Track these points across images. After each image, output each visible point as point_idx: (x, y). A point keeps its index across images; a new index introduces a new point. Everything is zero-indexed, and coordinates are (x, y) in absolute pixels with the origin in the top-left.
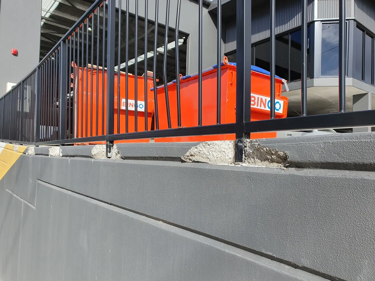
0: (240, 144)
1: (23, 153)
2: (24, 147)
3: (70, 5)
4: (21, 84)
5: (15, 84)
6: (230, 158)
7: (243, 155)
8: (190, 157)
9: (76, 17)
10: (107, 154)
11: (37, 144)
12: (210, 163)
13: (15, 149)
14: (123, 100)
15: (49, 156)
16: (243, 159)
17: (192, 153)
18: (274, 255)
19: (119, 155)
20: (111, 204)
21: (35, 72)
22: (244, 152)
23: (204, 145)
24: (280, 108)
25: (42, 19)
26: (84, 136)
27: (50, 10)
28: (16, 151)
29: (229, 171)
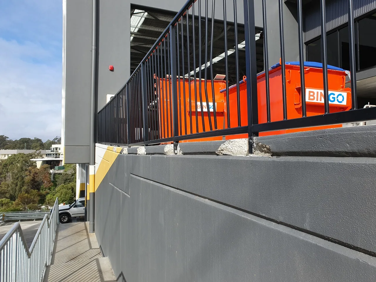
0: (251, 141)
1: (120, 153)
2: (120, 148)
3: (153, 18)
4: (116, 97)
5: (113, 95)
6: (246, 151)
7: (253, 148)
8: (221, 152)
9: (159, 28)
10: (174, 151)
11: (130, 145)
12: (233, 155)
13: (114, 150)
14: (199, 103)
15: (138, 155)
16: (253, 151)
17: (222, 148)
18: (266, 216)
19: (181, 152)
20: (178, 189)
21: (125, 87)
22: (253, 146)
23: (228, 142)
24: (343, 100)
25: (132, 34)
26: (166, 137)
27: (138, 25)
28: (115, 151)
29: (242, 160)
